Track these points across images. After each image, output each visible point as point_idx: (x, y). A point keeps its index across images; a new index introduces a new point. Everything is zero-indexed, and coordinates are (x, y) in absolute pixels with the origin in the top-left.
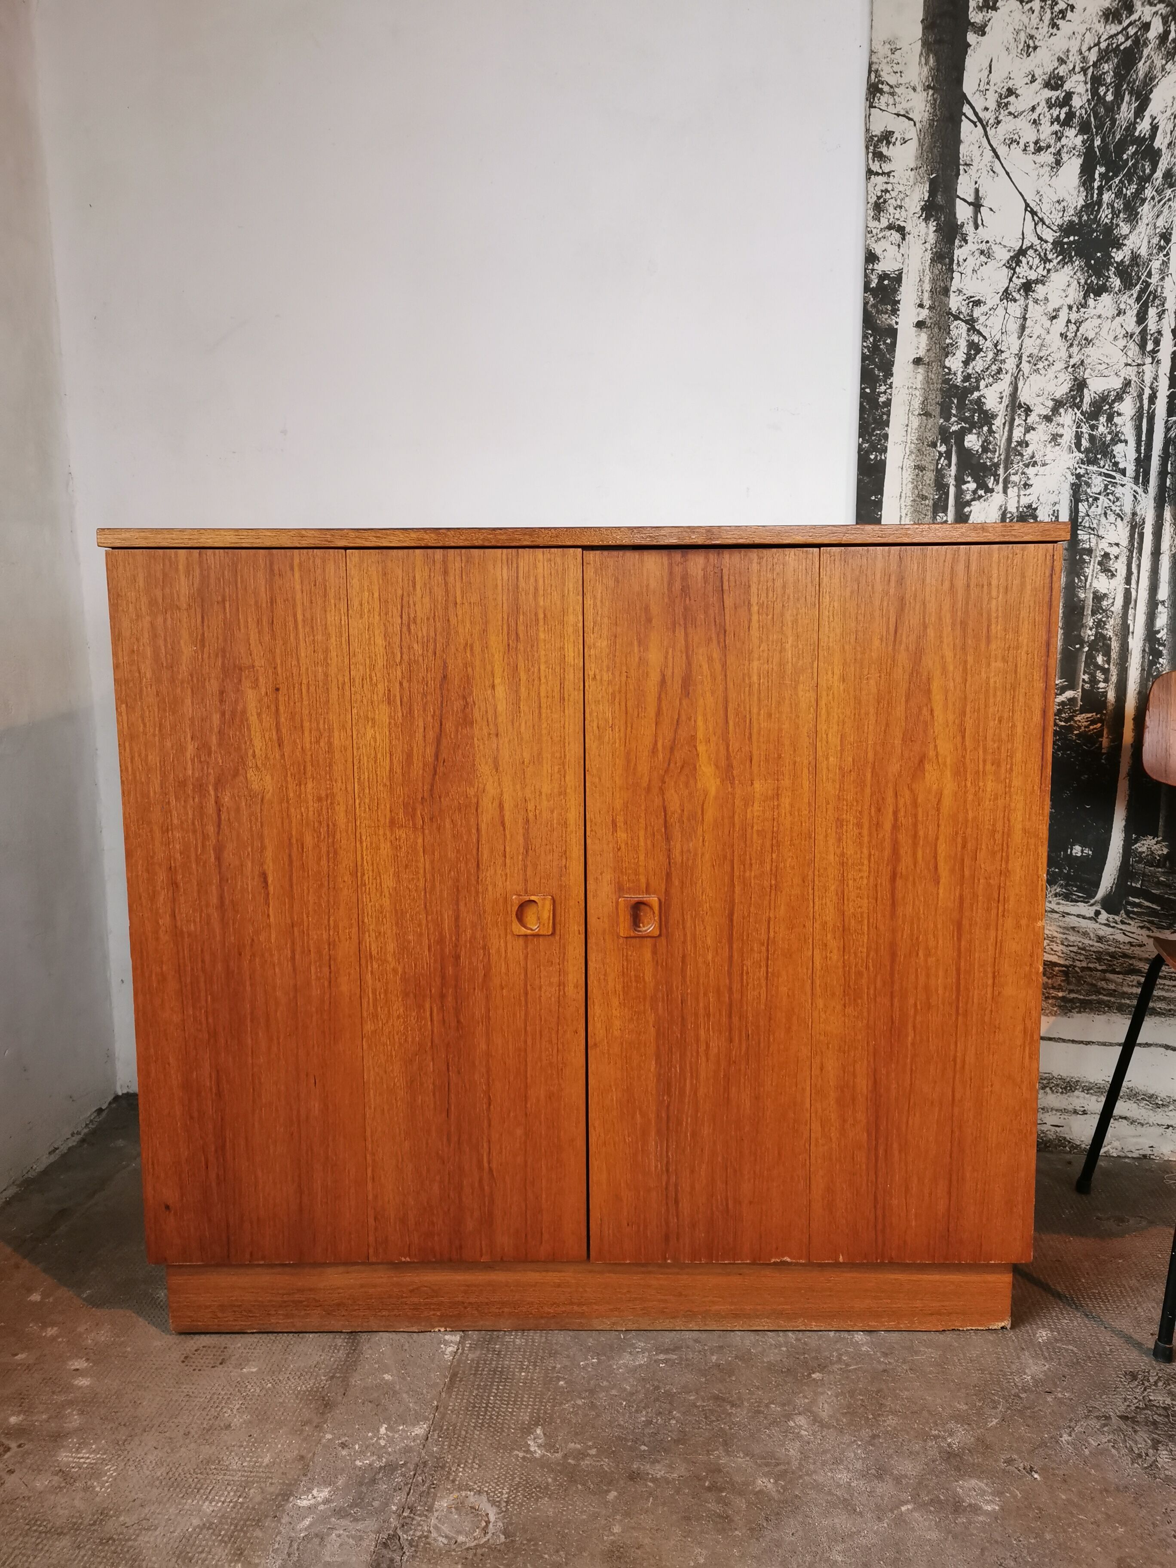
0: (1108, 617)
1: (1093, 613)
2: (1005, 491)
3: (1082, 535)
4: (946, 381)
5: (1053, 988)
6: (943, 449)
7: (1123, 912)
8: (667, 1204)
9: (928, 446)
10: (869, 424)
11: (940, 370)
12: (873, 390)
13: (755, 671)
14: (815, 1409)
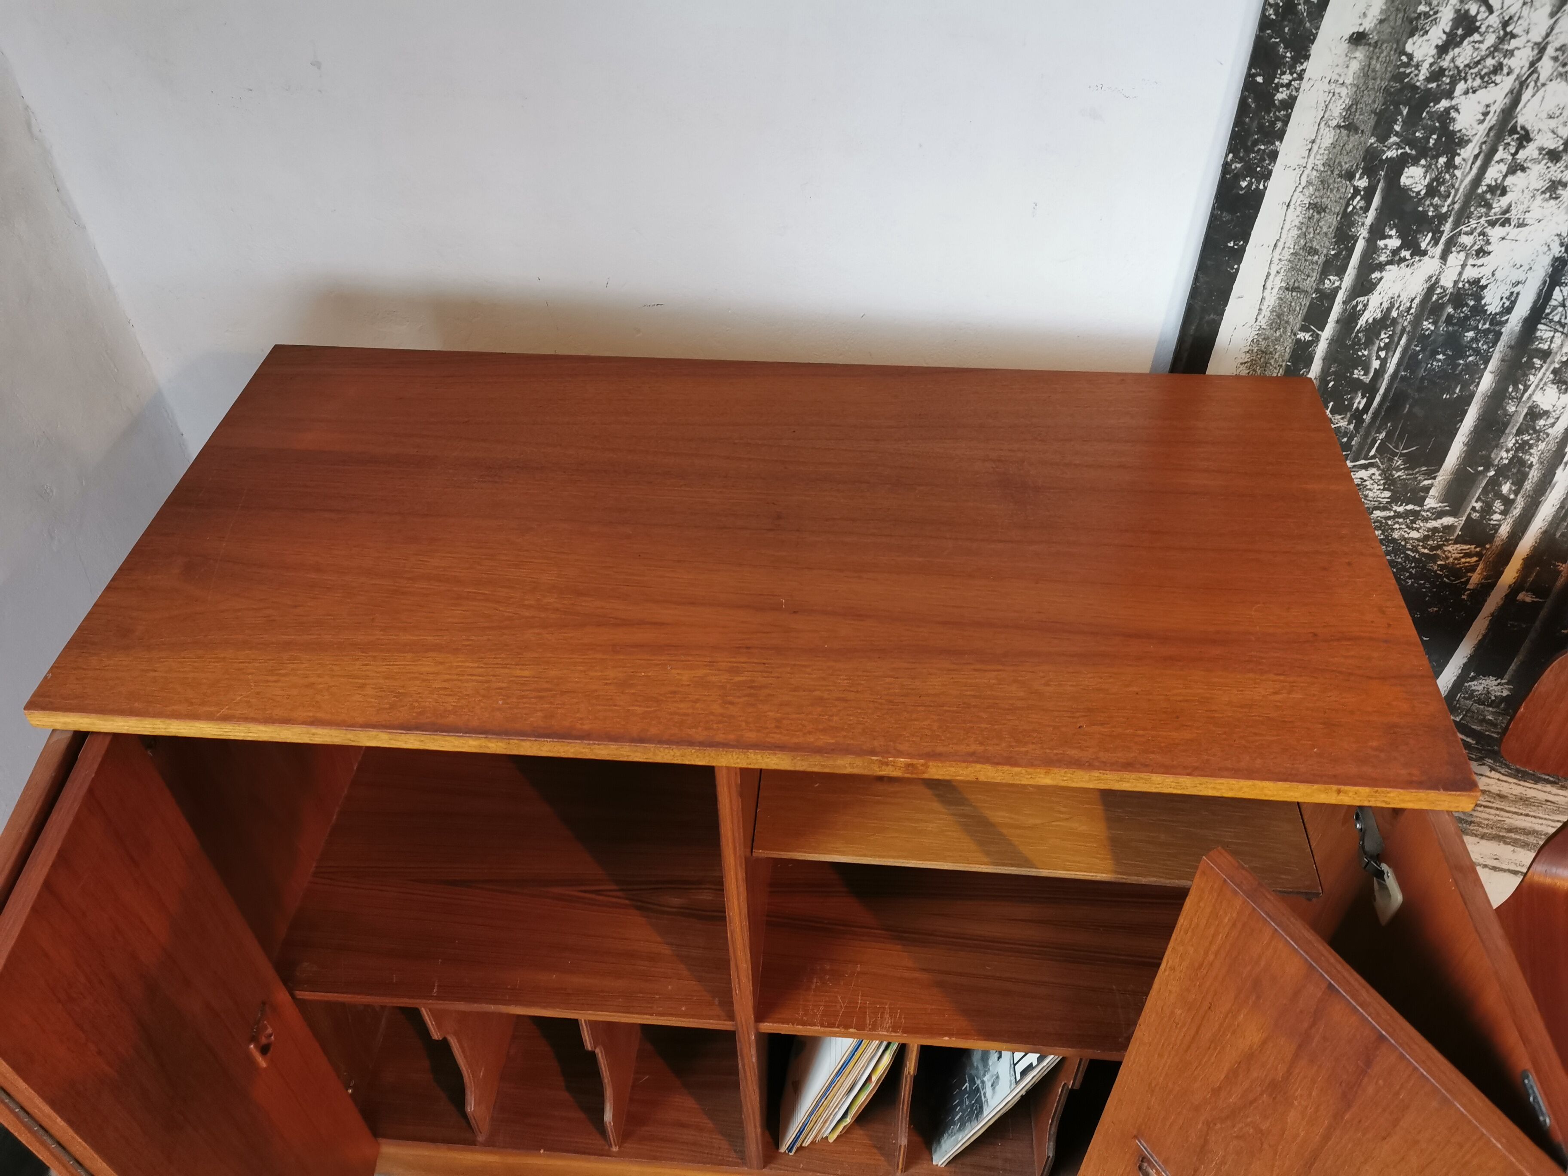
0: (1538, 440)
1: (1519, 432)
2: (1444, 257)
3: (1543, 331)
4: (1399, 77)
6: (1362, 183)
9: (1340, 176)
10: (1248, 133)
11: (1394, 57)
12: (1269, 79)
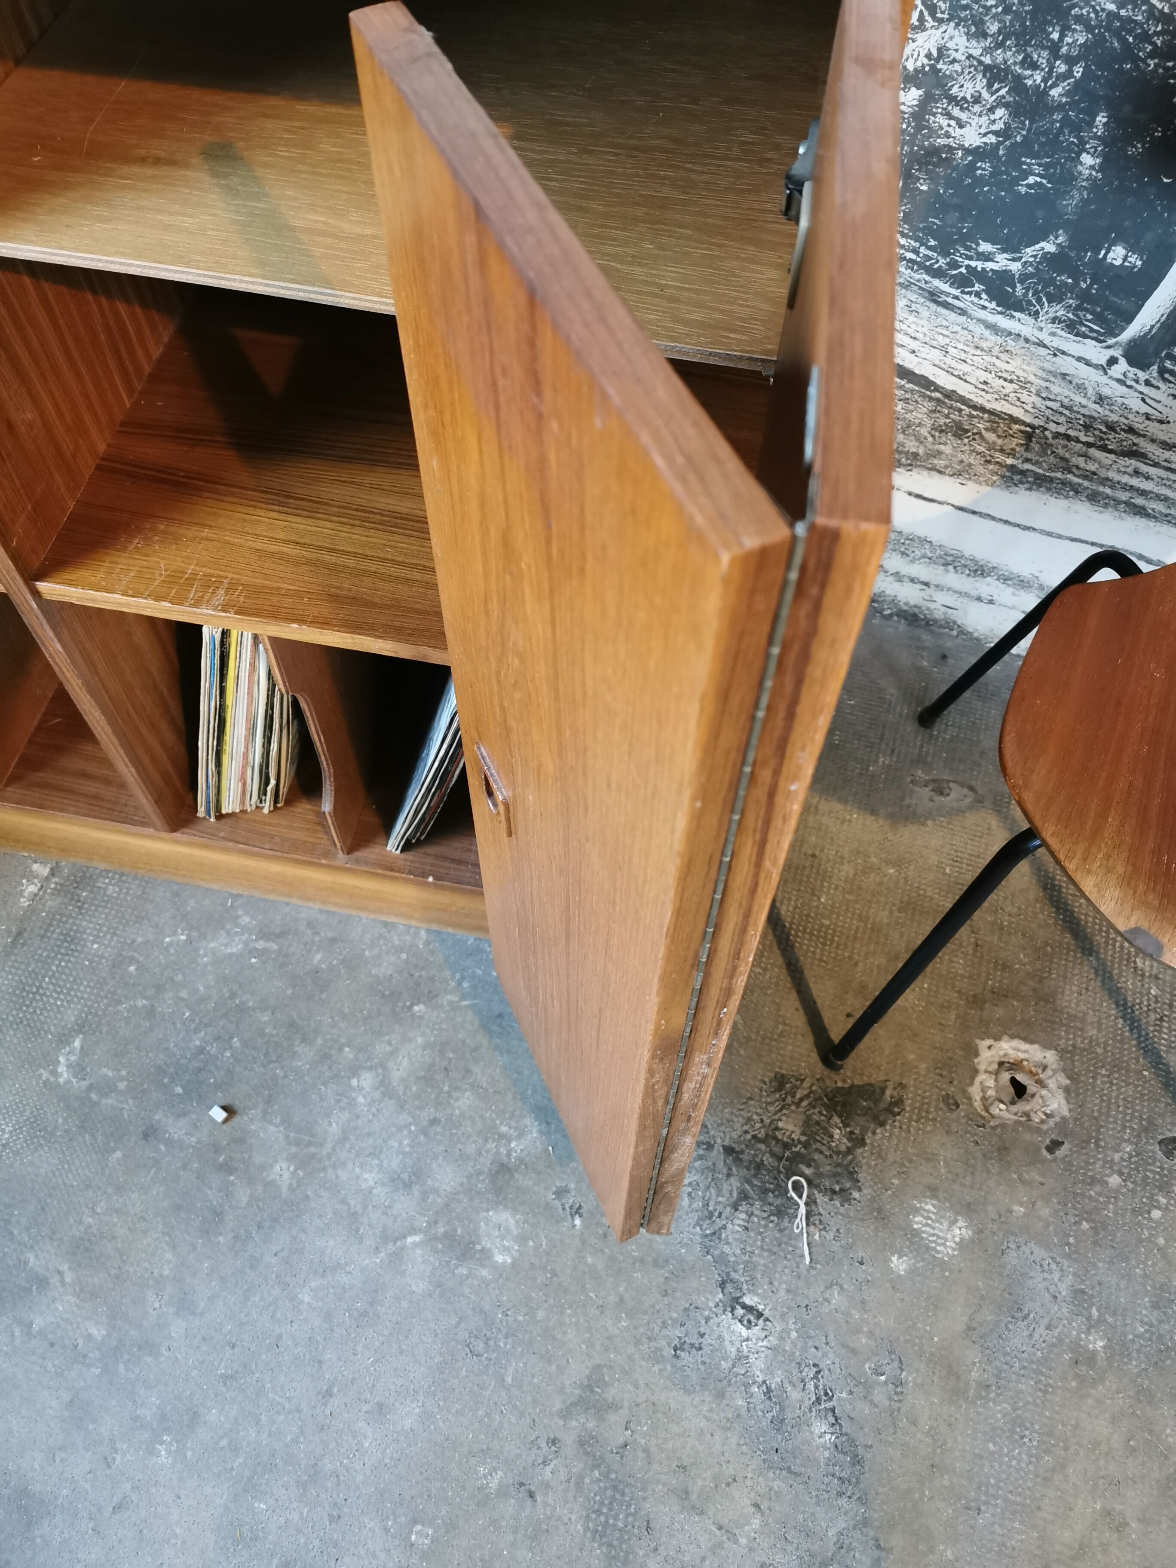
5: (1002, 451)
7: (1155, 367)
14: (391, 1065)
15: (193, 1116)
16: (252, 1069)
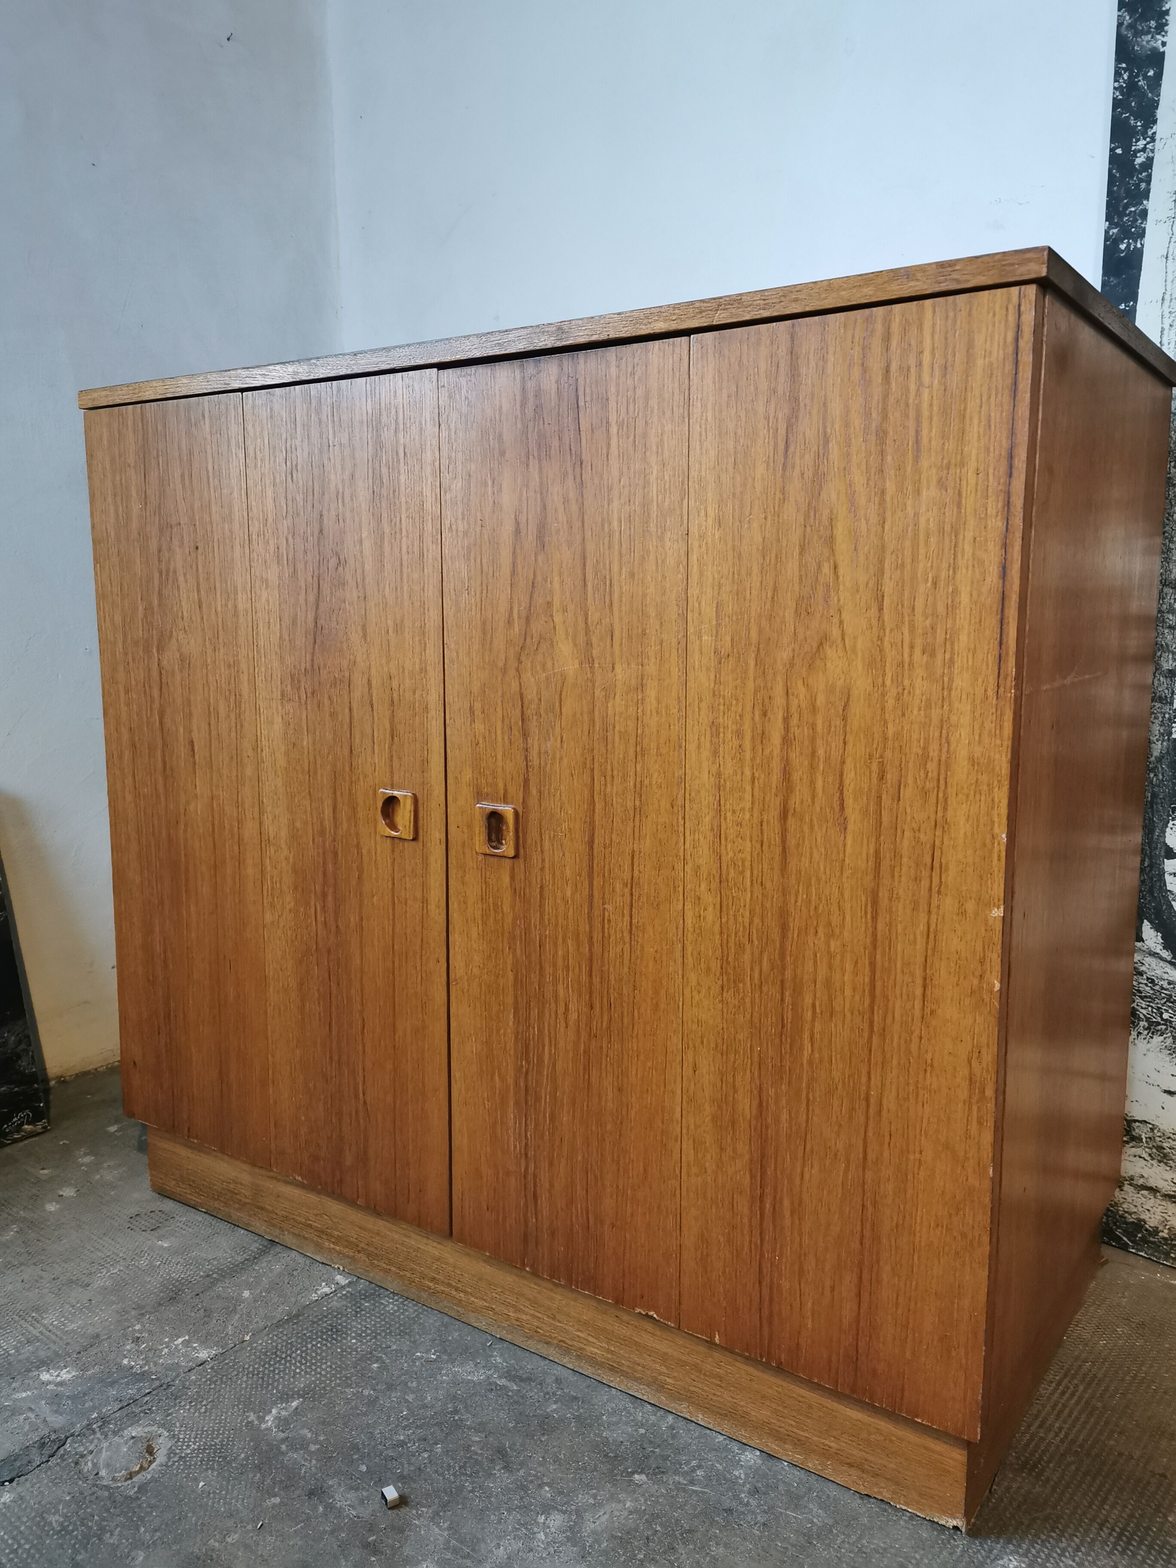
8: (526, 1196)
10: (1120, 201)
12: (1127, 148)
13: (616, 515)
14: (587, 1516)
15: (365, 1494)
16: (442, 1475)
